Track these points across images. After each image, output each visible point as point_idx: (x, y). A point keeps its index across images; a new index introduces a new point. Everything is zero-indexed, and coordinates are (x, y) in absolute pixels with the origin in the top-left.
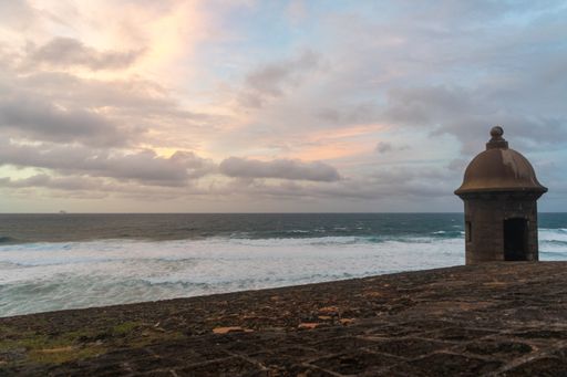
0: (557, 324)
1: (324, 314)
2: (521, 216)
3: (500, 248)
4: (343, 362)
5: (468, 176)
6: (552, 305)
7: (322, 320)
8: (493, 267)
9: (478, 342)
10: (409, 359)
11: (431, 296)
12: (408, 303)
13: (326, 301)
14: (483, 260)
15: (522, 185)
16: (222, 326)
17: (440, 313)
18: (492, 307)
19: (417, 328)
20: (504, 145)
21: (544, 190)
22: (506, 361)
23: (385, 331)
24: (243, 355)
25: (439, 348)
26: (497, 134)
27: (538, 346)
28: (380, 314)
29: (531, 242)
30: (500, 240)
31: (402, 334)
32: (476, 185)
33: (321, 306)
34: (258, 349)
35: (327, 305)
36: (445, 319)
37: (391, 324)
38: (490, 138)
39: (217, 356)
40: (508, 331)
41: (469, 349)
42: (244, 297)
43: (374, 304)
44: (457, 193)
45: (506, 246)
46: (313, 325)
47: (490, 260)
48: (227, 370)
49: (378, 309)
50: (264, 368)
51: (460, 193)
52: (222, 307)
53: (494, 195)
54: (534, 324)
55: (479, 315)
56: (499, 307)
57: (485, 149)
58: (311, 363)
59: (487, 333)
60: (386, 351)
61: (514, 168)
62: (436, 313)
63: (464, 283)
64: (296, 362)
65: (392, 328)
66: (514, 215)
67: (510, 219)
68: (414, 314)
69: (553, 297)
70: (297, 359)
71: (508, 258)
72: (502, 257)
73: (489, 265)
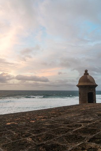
0: (91, 119)
1: (38, 118)
2: (92, 92)
3: (87, 100)
4: (36, 131)
5: (80, 82)
6: (92, 114)
7: (37, 120)
8: (84, 105)
9: (71, 124)
10: (53, 129)
11: (66, 113)
12: (60, 115)
13: (40, 114)
14: (83, 103)
15: (92, 84)
16: (9, 122)
17: (66, 117)
18: (79, 115)
19: (59, 121)
20: (88, 74)
21: (97, 85)
22: (74, 129)
23: (51, 122)
24: (10, 130)
25: (61, 126)
26: (86, 71)
27: (84, 125)
28: (52, 118)
29: (94, 98)
30: (87, 98)
31: (54, 123)
32: (81, 84)
33: (38, 116)
34: (16, 128)
35: (40, 116)
36: (66, 119)
37: (53, 120)
38: (85, 72)
39: (4, 131)
40: (79, 121)
41: (68, 126)
42: (18, 114)
43: (52, 115)
44: (77, 86)
45: (88, 99)
46: (34, 121)
47: (85, 103)
48: (4, 135)
49: (53, 116)
50: (15, 134)
51: (78, 86)
52: (12, 117)
53: (85, 86)
54: (86, 119)
55: (75, 117)
56: (80, 115)
57: (83, 75)
58: (28, 132)
59: (74, 122)
60: (48, 128)
61: (90, 80)
62: (65, 117)
63: (76, 109)
64: (24, 131)
65: (53, 122)
66: (90, 92)
67: (89, 93)
68: (60, 118)
69: (93, 112)
70: (25, 131)
71: (89, 102)
72: (87, 102)
73: (84, 104)
